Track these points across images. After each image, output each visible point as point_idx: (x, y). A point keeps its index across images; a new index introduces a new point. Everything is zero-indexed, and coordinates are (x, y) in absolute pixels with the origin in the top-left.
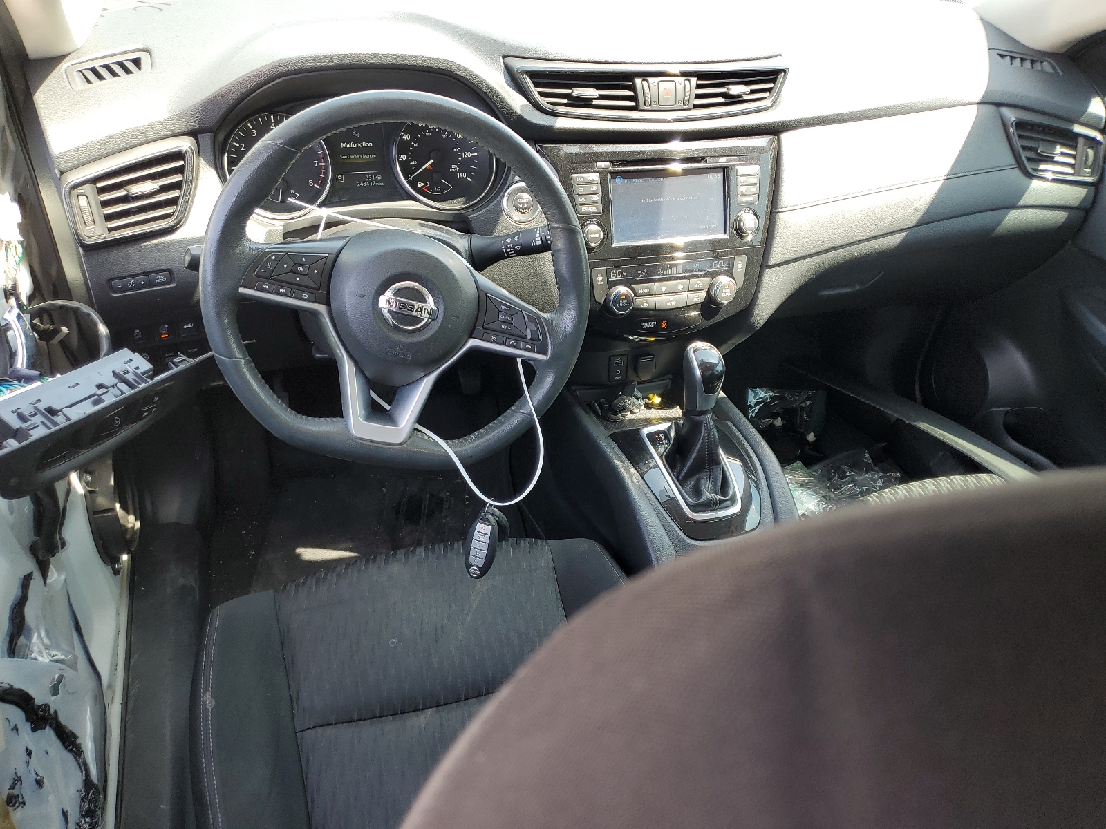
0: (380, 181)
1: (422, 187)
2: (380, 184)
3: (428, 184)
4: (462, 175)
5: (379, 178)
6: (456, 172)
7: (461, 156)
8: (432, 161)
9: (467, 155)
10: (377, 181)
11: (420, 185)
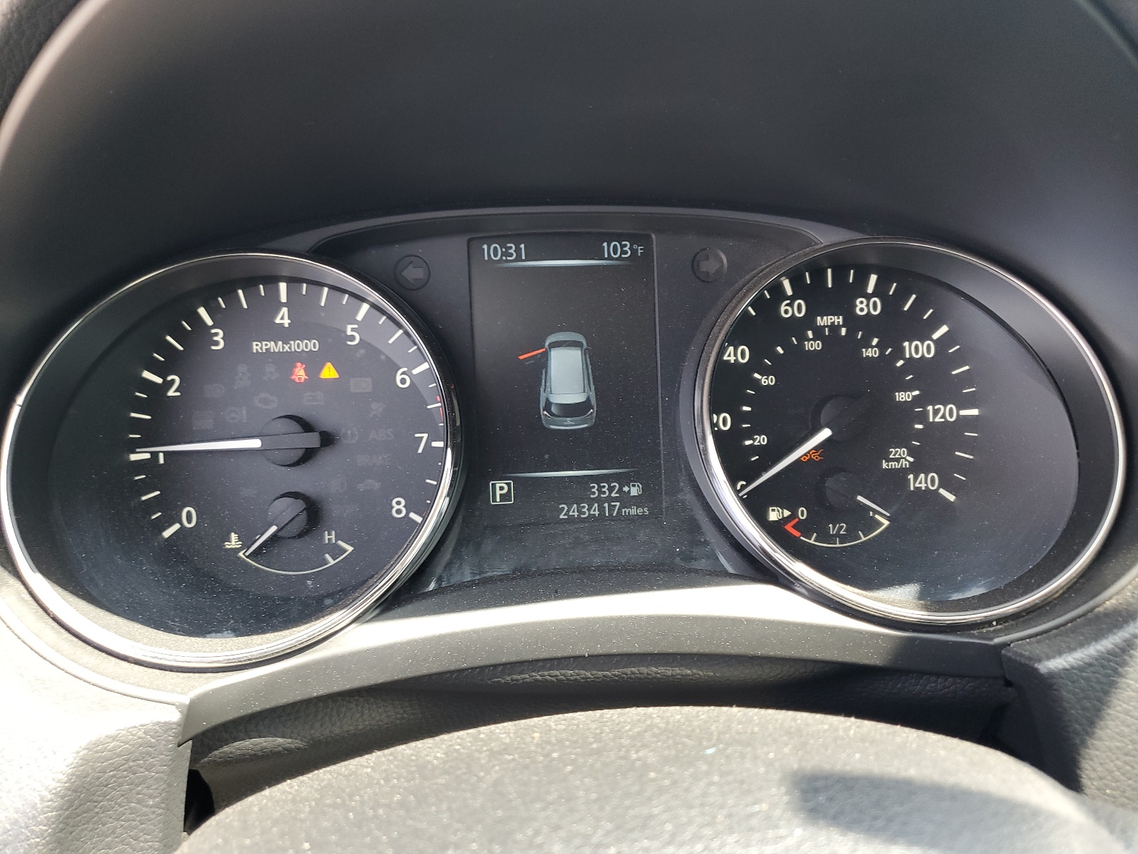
0: (637, 501)
1: (785, 520)
2: (633, 511)
3: (802, 513)
4: (922, 482)
5: (635, 491)
6: (903, 472)
7: (923, 417)
8: (826, 433)
9: (943, 413)
10: (626, 500)
11: (774, 515)
